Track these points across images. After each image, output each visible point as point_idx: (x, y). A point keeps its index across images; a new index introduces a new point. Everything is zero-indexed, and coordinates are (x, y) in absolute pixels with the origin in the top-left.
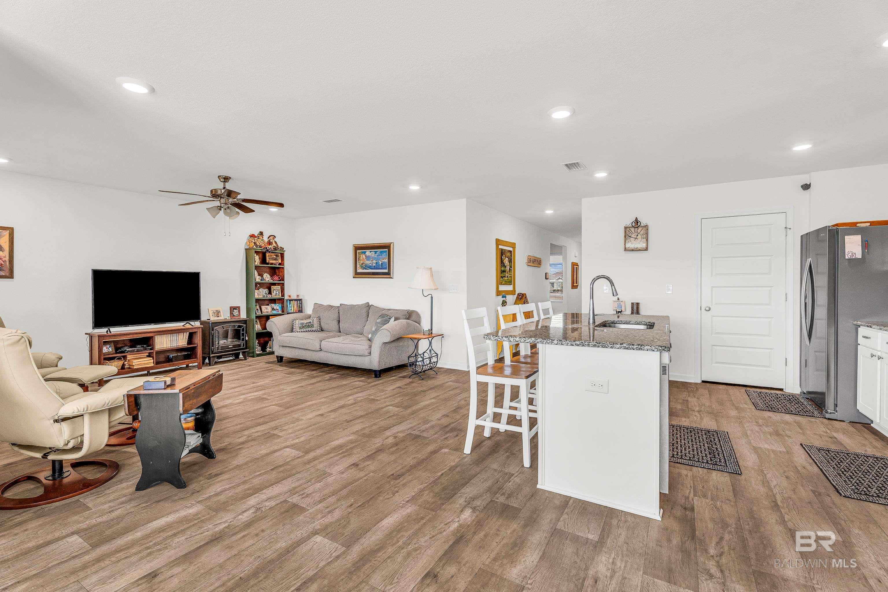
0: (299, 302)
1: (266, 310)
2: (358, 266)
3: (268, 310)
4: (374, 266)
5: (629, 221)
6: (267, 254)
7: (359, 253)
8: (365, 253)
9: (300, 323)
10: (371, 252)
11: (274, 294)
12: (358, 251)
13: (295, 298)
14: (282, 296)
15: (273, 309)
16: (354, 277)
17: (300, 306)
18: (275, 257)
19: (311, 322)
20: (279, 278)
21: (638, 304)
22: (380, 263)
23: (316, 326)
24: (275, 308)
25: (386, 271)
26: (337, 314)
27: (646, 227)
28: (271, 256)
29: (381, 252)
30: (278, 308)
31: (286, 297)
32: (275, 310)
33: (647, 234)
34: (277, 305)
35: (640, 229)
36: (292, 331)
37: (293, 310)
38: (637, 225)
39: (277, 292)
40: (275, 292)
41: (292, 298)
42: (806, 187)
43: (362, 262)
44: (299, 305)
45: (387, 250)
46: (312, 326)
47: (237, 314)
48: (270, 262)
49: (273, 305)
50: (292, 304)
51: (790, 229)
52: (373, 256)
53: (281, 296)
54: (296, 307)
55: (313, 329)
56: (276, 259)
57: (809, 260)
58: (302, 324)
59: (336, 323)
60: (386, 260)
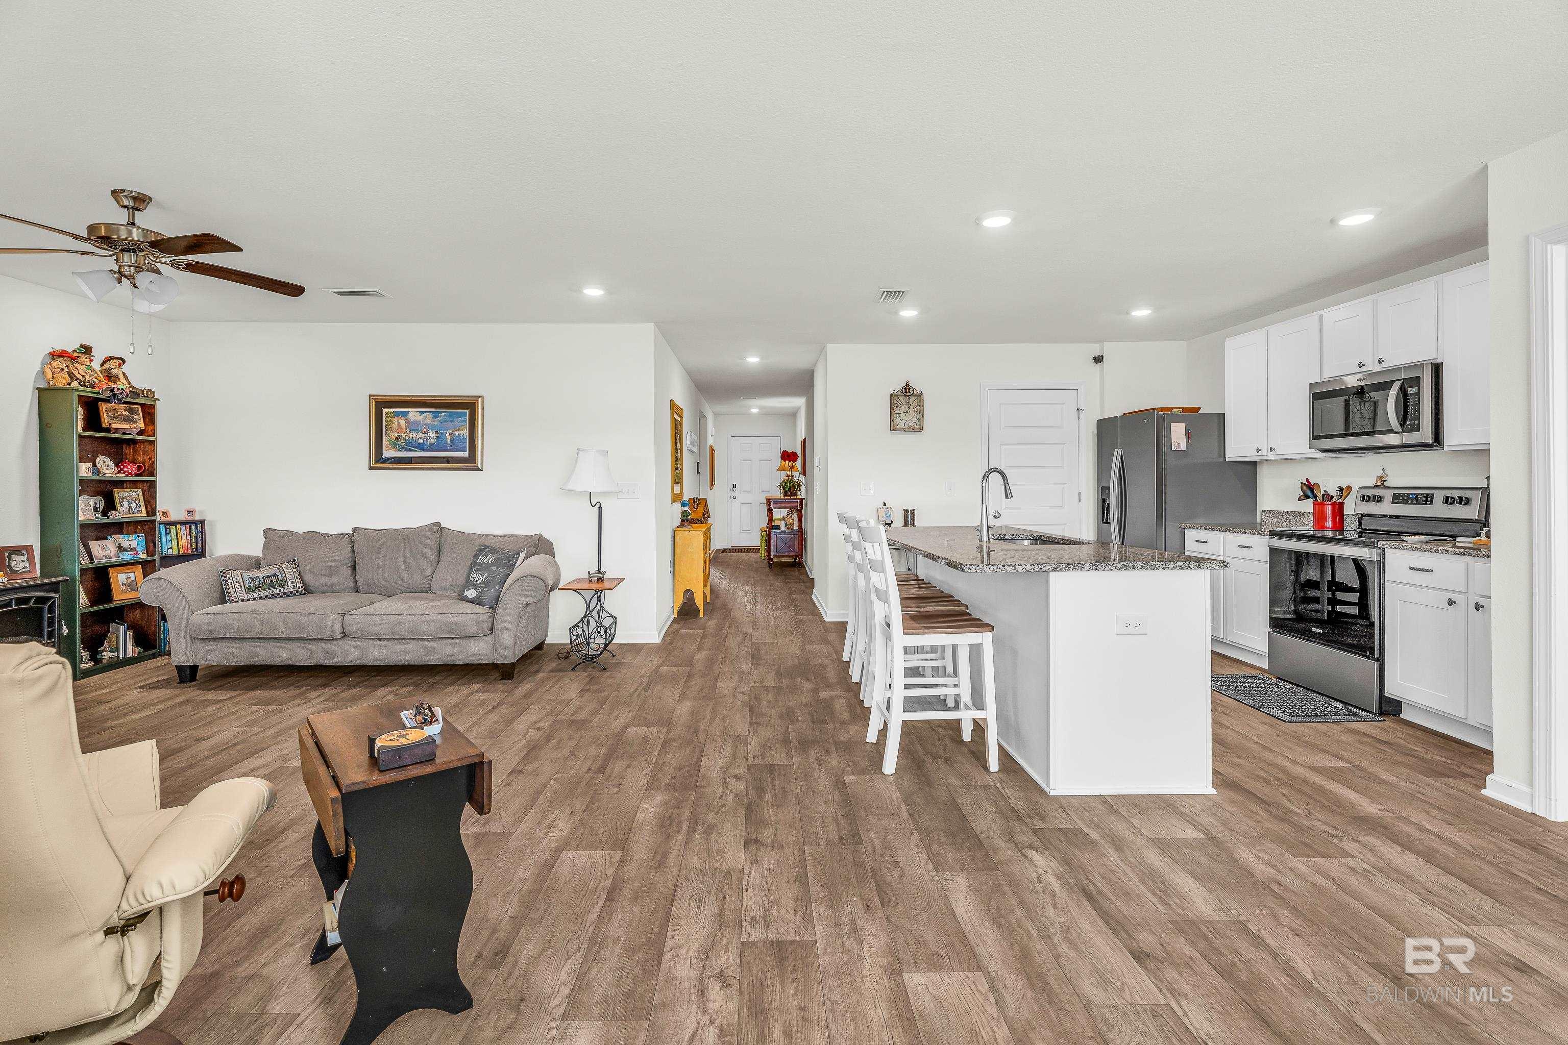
0: (193, 527)
1: (101, 553)
2: (384, 443)
3: (107, 553)
4: (432, 445)
5: (897, 386)
6: (103, 407)
7: (387, 414)
8: (404, 415)
9: (245, 577)
10: (422, 413)
11: (124, 509)
12: (384, 410)
13: (182, 517)
14: (148, 515)
15: (120, 548)
16: (371, 468)
17: (196, 537)
18: (125, 413)
19: (278, 573)
20: (139, 468)
21: (914, 510)
22: (448, 437)
23: (293, 583)
24: (125, 544)
25: (466, 454)
26: (348, 552)
27: (920, 397)
28: (116, 410)
29: (451, 414)
30: (134, 544)
31: (159, 518)
32: (125, 550)
33: (921, 406)
34: (132, 537)
35: (912, 399)
36: (223, 600)
37: (175, 547)
38: (909, 392)
39: (134, 505)
40: (125, 504)
41: (173, 517)
42: (1098, 359)
43: (396, 434)
44: (194, 535)
45: (467, 411)
46: (283, 583)
47: (25, 567)
48: (113, 426)
49: (119, 538)
50: (173, 533)
51: (1083, 410)
52: (428, 421)
53: (144, 514)
54: (184, 541)
55: (286, 589)
56: (128, 420)
57: (1118, 452)
58: (253, 580)
59: (346, 572)
60: (466, 433)
